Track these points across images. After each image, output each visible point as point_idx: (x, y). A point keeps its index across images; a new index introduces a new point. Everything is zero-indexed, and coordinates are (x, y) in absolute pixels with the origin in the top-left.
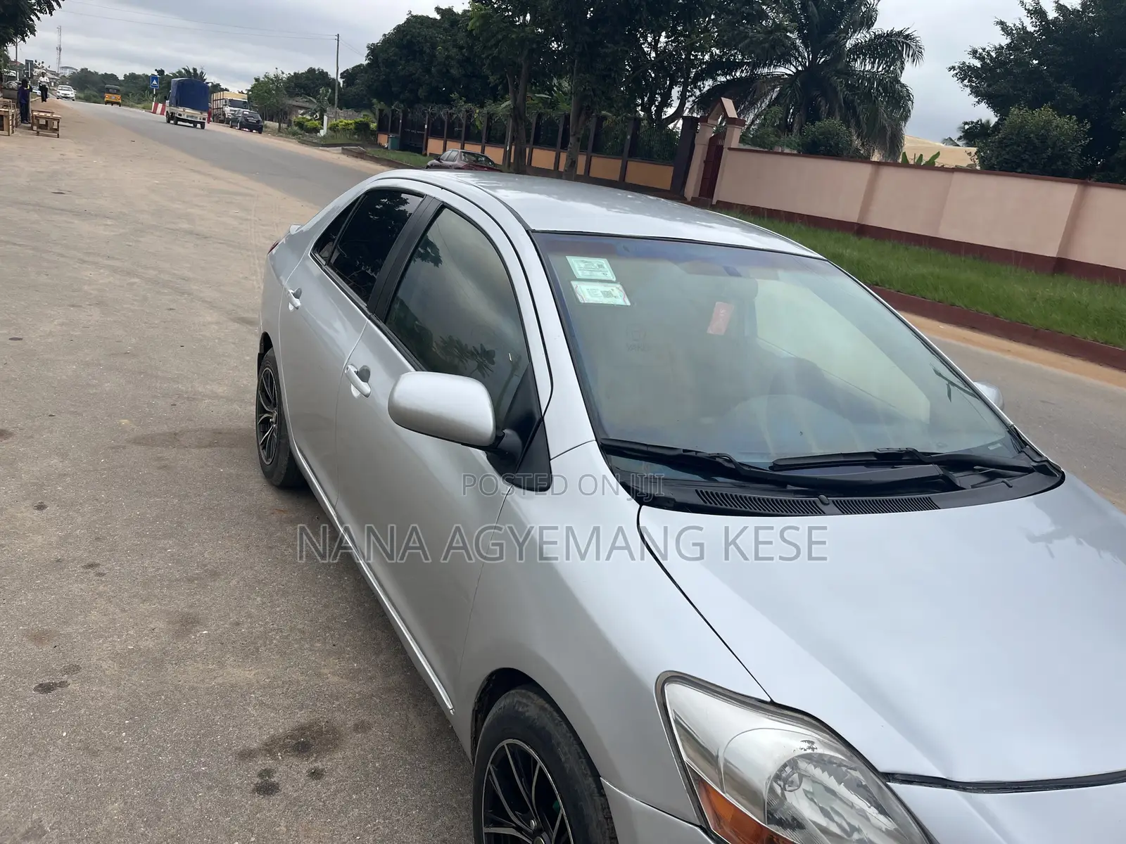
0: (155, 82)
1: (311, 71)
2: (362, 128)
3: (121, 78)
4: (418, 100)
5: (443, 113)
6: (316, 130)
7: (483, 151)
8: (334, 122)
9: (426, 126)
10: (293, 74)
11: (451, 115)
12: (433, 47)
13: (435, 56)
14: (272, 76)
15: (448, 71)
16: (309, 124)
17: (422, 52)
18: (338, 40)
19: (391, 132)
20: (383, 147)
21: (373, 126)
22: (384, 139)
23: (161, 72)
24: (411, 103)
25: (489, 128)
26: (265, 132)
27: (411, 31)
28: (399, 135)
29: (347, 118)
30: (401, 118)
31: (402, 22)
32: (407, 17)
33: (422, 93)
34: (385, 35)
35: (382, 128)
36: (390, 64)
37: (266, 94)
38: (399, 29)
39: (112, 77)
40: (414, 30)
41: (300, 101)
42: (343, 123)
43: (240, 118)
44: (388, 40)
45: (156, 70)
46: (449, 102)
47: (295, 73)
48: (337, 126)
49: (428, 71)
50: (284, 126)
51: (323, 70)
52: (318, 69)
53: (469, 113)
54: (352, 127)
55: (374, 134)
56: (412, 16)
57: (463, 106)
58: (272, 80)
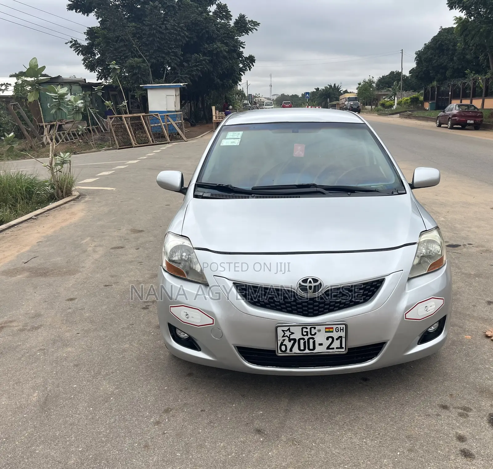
0: (307, 95)
1: (392, 73)
2: (415, 100)
3: (300, 96)
4: (445, 79)
5: (459, 83)
6: (391, 106)
7: (471, 102)
8: (400, 100)
9: (450, 93)
10: (381, 77)
11: (465, 83)
12: (455, 45)
13: (456, 50)
14: (367, 80)
15: (464, 57)
16: (388, 104)
17: (448, 49)
18: (402, 53)
19: (431, 100)
20: (426, 110)
21: (422, 98)
22: (427, 106)
23: (318, 89)
24: (441, 81)
25: (487, 88)
26: (363, 112)
27: (441, 38)
28: (435, 101)
29: (406, 96)
30: (436, 91)
31: (436, 34)
32: (439, 30)
33: (448, 73)
34: (425, 44)
35: (426, 99)
36: (429, 60)
37: (364, 91)
38: (435, 39)
39: (296, 96)
40: (443, 37)
41: (383, 92)
42: (405, 100)
43: (348, 107)
44: (427, 47)
45: (315, 89)
46: (464, 76)
47: (383, 76)
48: (402, 102)
49: (452, 60)
50: (373, 107)
51: (398, 71)
52: (396, 71)
53: (475, 81)
54: (409, 101)
55: (422, 103)
56: (443, 29)
57: (472, 76)
58: (367, 82)
